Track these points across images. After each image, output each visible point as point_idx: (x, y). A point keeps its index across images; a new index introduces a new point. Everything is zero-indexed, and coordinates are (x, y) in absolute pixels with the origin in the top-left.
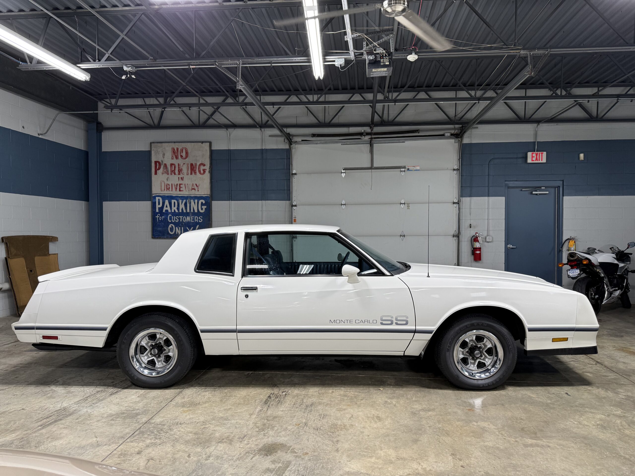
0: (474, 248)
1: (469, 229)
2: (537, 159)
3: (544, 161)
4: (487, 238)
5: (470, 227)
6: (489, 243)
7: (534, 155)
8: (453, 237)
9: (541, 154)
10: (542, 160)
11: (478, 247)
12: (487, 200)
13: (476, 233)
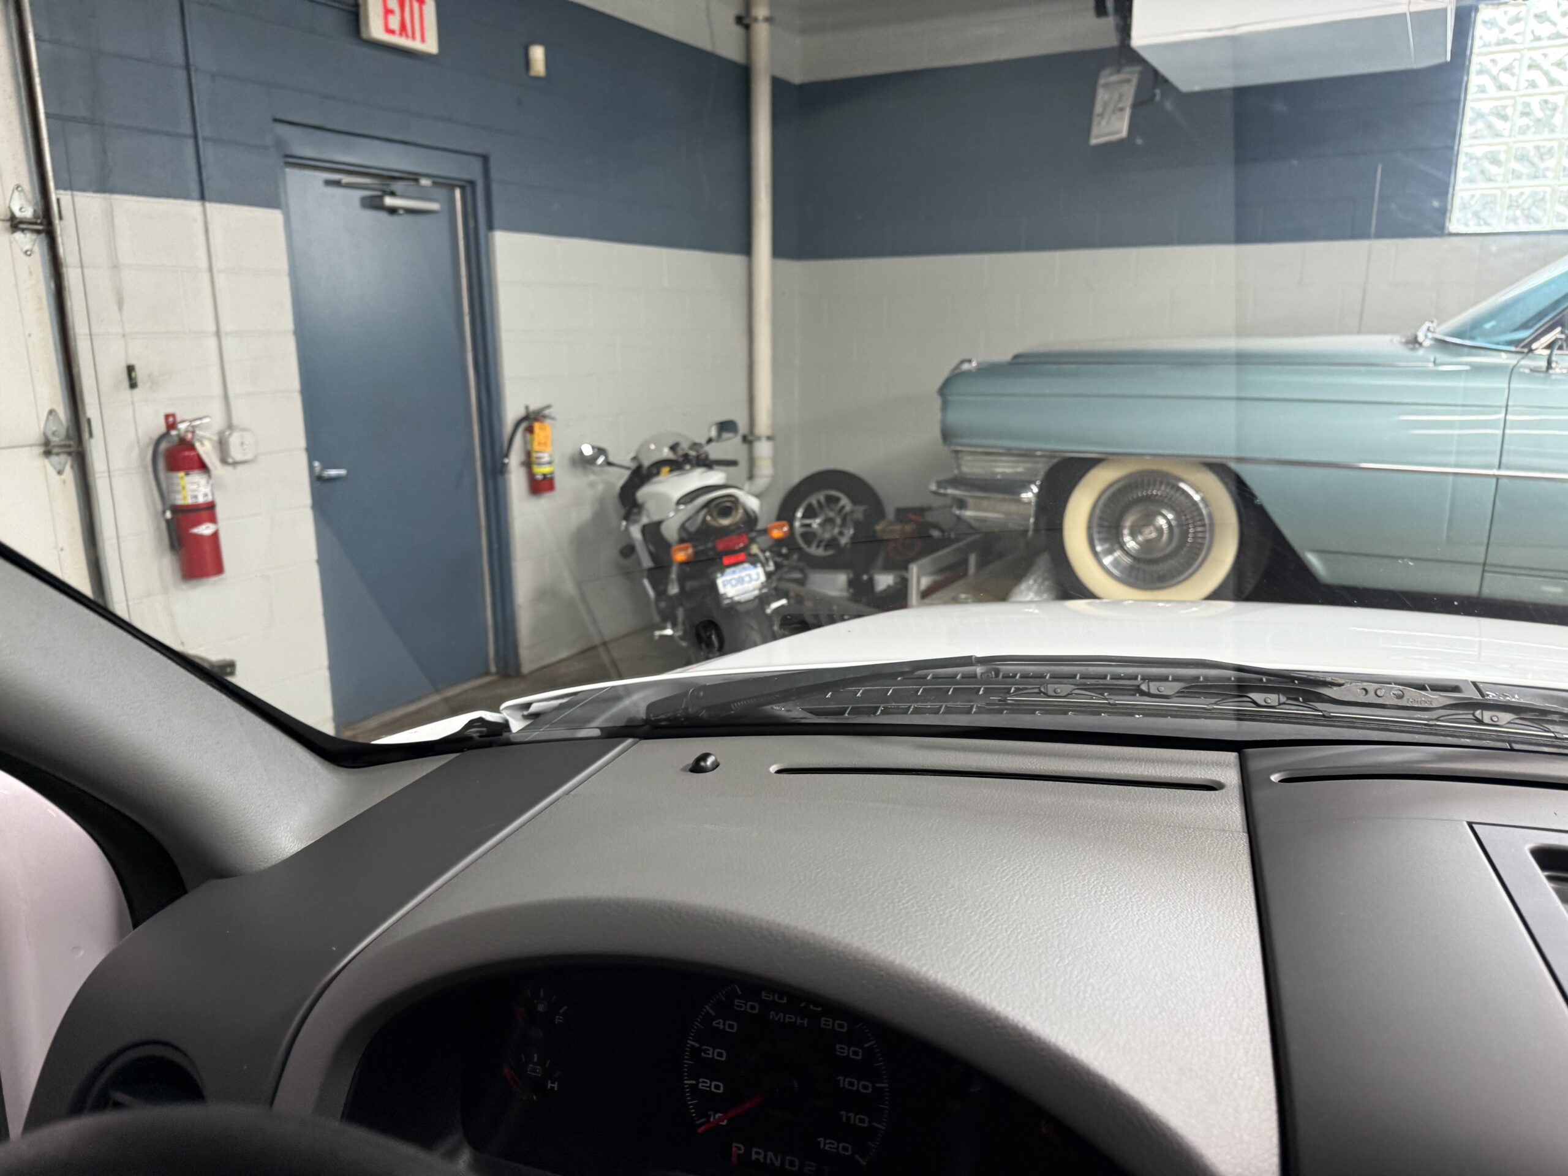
0: (177, 510)
1: (126, 393)
2: (403, 27)
3: (431, 46)
4: (234, 440)
5: (133, 385)
6: (240, 468)
7: (393, 3)
9: (417, 5)
10: (423, 39)
11: (201, 500)
12: (200, 218)
13: (167, 416)
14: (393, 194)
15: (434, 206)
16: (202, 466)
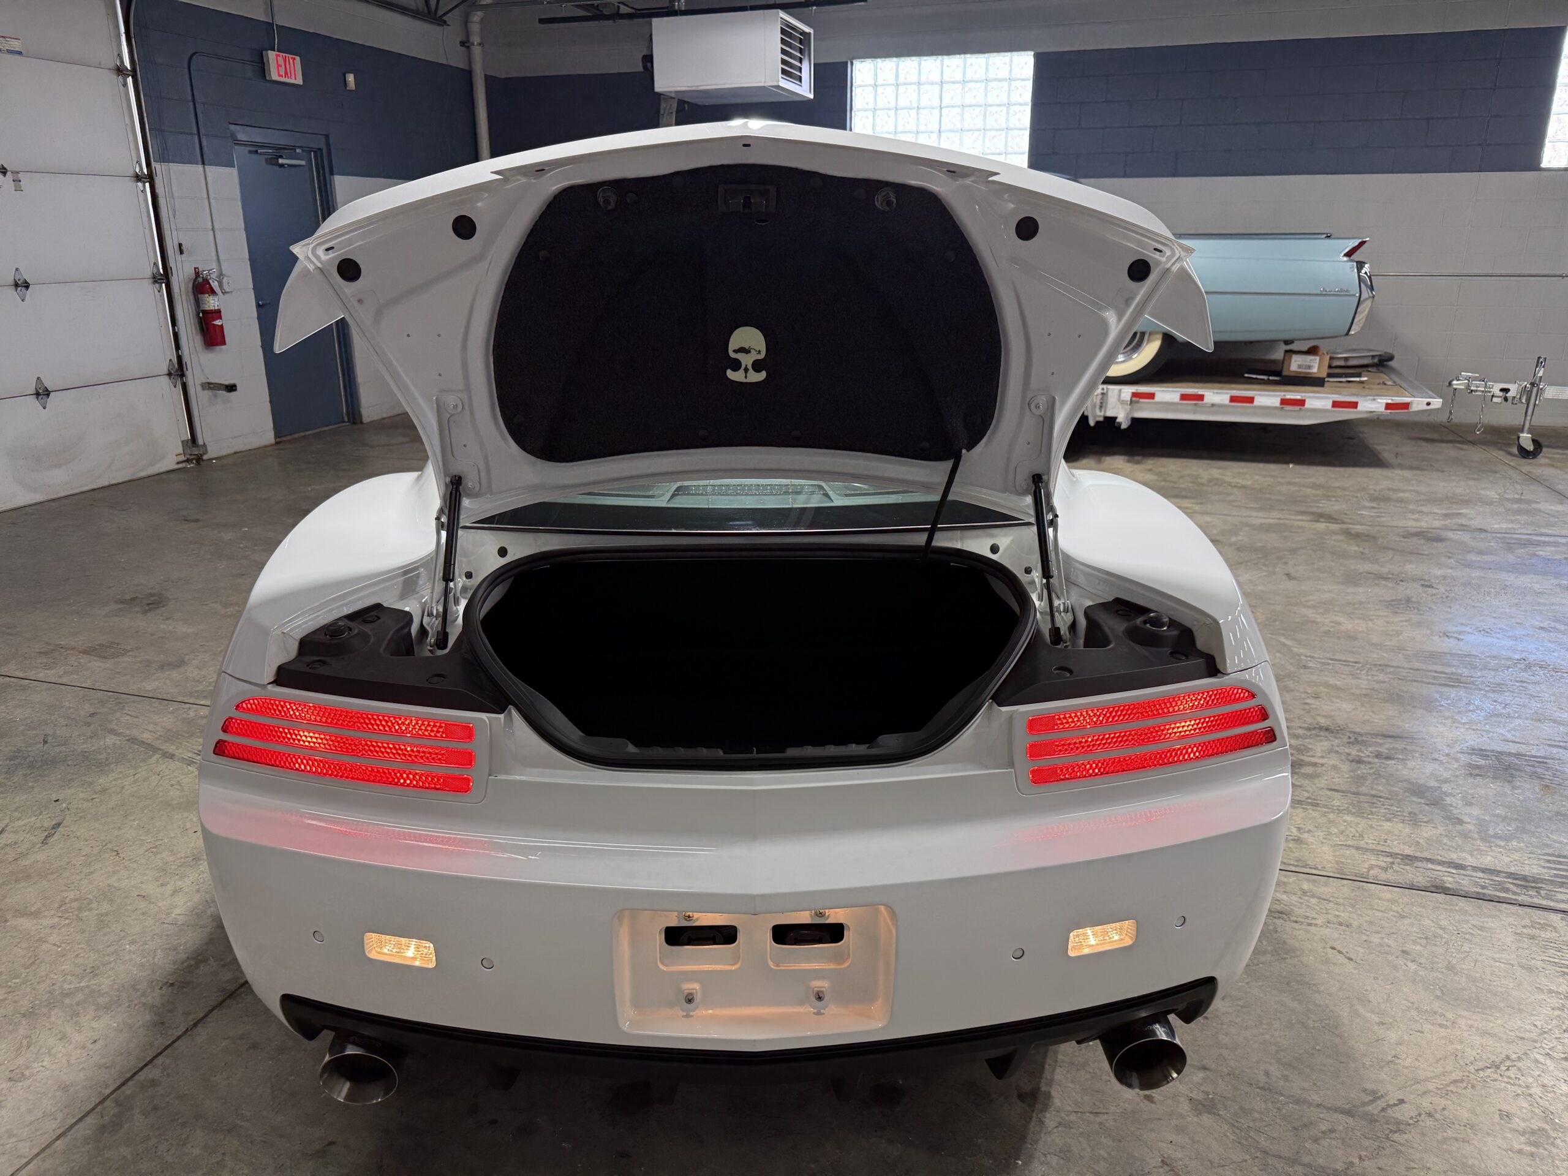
0: (205, 312)
1: (181, 257)
2: (286, 73)
3: (299, 81)
4: (225, 281)
5: (181, 252)
6: (227, 293)
7: (280, 59)
8: (155, 282)
9: (291, 61)
10: (295, 79)
11: (216, 308)
12: (202, 172)
13: (195, 268)
14: (281, 157)
15: (303, 163)
16: (212, 292)
